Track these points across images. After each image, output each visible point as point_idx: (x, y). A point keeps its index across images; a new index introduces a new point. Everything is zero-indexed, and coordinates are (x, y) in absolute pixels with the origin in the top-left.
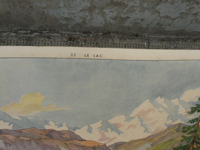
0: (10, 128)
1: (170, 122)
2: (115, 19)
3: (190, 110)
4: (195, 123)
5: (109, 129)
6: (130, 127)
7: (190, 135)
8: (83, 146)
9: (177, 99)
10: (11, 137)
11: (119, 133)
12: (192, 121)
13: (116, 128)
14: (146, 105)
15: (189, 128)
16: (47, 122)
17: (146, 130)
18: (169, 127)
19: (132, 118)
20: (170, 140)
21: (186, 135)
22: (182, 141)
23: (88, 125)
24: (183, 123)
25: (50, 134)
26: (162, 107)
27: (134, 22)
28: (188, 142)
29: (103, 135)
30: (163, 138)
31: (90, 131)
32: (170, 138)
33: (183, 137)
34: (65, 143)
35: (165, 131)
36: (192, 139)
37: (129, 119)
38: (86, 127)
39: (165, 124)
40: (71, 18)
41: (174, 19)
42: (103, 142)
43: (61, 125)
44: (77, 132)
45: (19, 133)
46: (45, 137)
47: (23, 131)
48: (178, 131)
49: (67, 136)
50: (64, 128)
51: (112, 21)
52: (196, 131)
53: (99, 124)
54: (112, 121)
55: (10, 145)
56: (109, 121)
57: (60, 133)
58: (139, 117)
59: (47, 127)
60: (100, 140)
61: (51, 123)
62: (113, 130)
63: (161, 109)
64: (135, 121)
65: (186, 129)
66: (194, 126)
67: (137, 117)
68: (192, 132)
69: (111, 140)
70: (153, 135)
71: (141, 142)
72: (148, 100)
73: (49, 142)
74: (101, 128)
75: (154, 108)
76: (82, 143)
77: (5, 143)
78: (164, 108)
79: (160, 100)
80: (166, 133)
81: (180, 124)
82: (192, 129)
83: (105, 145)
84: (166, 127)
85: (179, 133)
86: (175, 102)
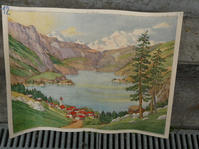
0: (63, 40)
1: (128, 44)
2: (106, 3)
3: (138, 40)
4: (142, 46)
5: (101, 44)
6: (110, 43)
7: (140, 53)
8: (91, 52)
9: (131, 33)
10: (62, 45)
11: (106, 45)
12: (140, 45)
13: (104, 43)
14: (116, 33)
15: (139, 49)
16: (76, 40)
17: (117, 45)
18: (129, 46)
19: (111, 39)
20: (130, 53)
21: (137, 52)
22: (136, 55)
23: (93, 42)
24: (135, 45)
25: (77, 46)
26: (124, 35)
27: (115, 5)
28: (139, 56)
29: (99, 46)
30: (126, 51)
31: (93, 45)
32: (129, 52)
33: (136, 53)
34: (83, 51)
35: (127, 48)
36: (141, 55)
37: (109, 39)
38: (92, 43)
39: (126, 44)
40: (88, 3)
41: (133, 3)
42: (99, 50)
43: (82, 42)
44: (88, 45)
45: (65, 43)
46: (75, 47)
47: (67, 43)
48: (133, 49)
49: (84, 47)
50: (83, 43)
51: (106, 4)
52: (142, 51)
53: (97, 41)
54: (102, 40)
55: (62, 48)
56: (101, 40)
57: (81, 45)
58: (114, 39)
59: (76, 42)
60: (97, 49)
61: (78, 40)
62: (103, 44)
63: (123, 36)
64: (112, 40)
65: (137, 49)
66: (141, 48)
67: (113, 39)
68: (140, 51)
69: (102, 49)
70: (121, 49)
71: (115, 51)
72: (117, 31)
73: (76, 50)
74: (98, 44)
75: (120, 35)
76: (90, 51)
77: (60, 47)
78: (125, 36)
79: (122, 32)
80: (128, 49)
81: (134, 46)
82: (141, 50)
83: (100, 51)
84: (127, 46)
85: (134, 51)
86: (130, 34)
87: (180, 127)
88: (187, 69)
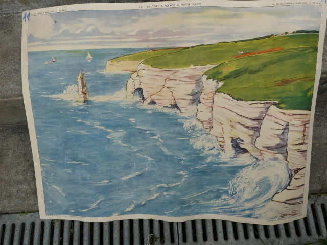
87: (321, 190)
88: (324, 85)
